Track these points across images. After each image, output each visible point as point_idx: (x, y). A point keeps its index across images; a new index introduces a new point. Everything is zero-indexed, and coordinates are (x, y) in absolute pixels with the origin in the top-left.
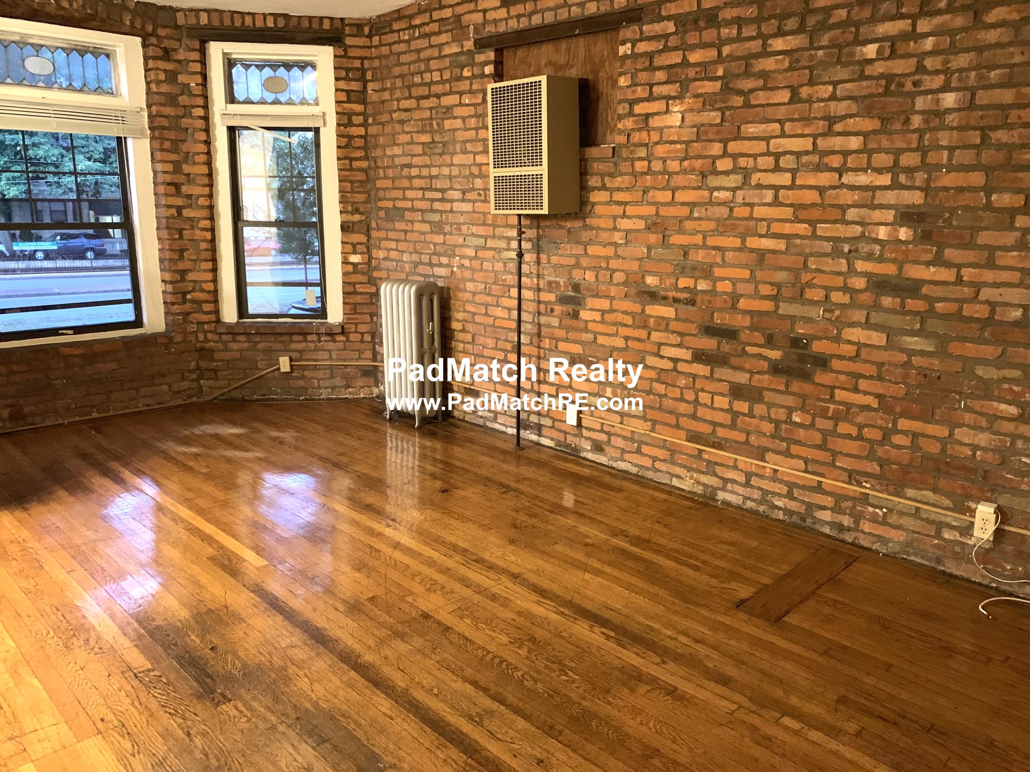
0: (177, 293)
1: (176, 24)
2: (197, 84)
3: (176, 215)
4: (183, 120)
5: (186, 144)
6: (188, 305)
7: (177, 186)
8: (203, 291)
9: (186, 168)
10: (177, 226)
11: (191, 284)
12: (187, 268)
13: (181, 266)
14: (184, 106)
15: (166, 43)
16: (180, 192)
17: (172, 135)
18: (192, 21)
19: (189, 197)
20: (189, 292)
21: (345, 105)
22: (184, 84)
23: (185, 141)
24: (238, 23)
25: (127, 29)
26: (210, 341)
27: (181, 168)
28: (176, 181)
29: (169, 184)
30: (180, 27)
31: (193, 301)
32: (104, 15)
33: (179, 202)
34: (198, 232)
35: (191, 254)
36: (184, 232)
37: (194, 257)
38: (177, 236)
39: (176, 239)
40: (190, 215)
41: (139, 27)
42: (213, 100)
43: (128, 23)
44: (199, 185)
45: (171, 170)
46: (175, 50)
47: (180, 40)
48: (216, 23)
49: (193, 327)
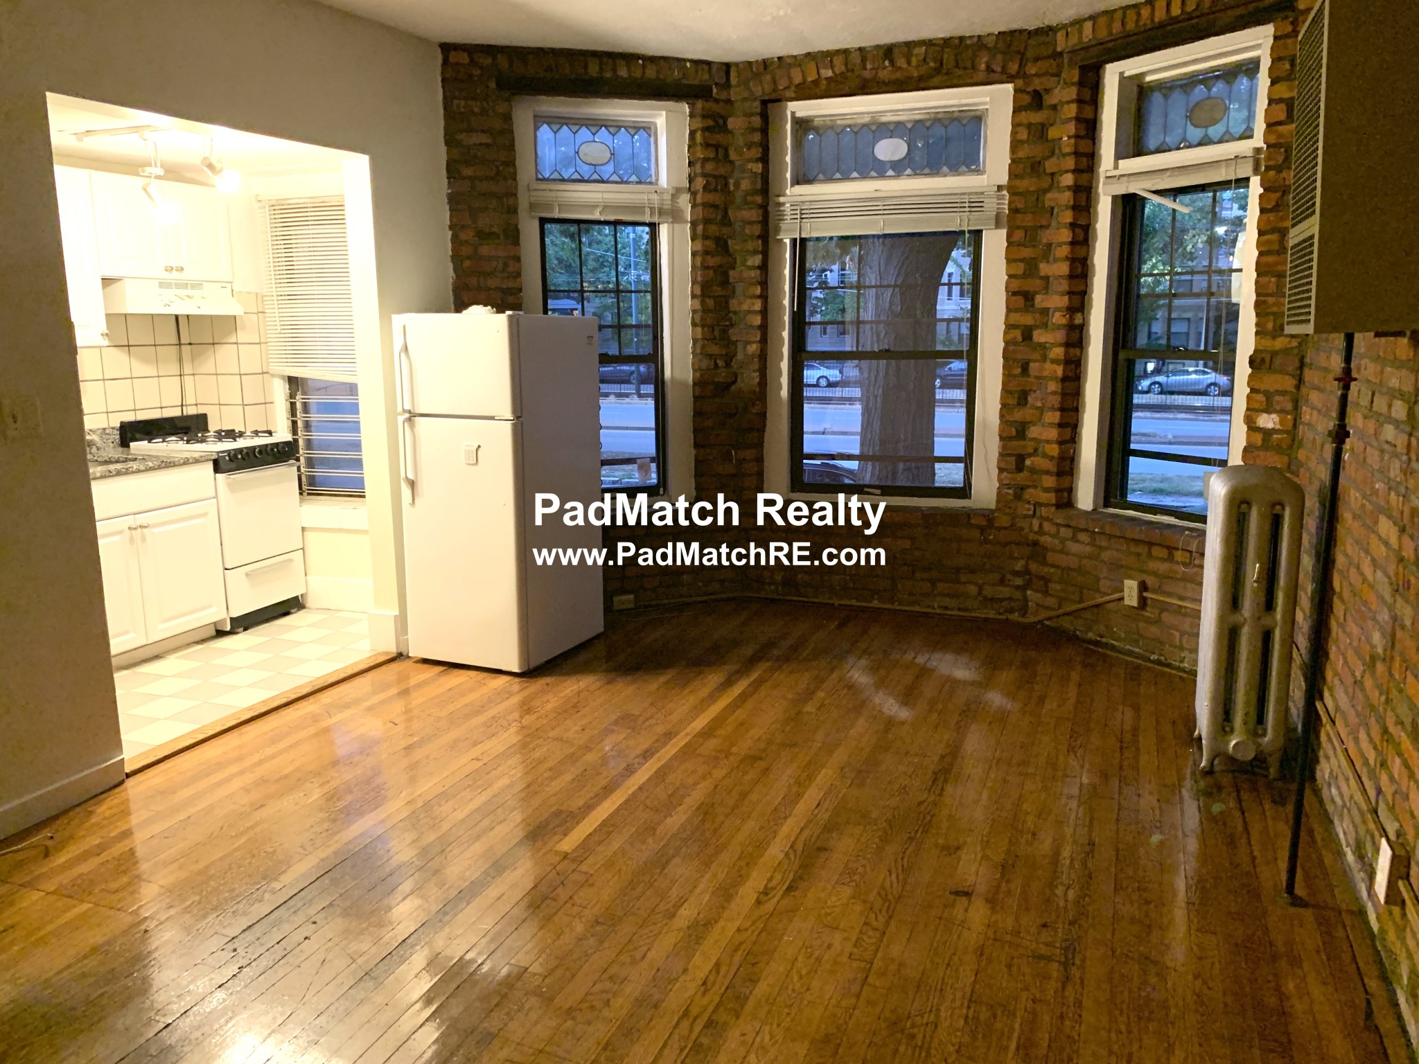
0: (1009, 455)
1: (1054, 51)
2: (1069, 137)
3: (1020, 338)
4: (1049, 195)
5: (1048, 232)
6: (1025, 474)
7: (1028, 297)
8: (1045, 455)
9: (1044, 268)
10: (1020, 357)
11: (1032, 443)
12: (1028, 419)
13: (1018, 415)
14: (1053, 174)
15: (1037, 84)
16: (1033, 306)
17: (1028, 220)
18: (1074, 40)
19: (1045, 312)
20: (1030, 455)
21: (1280, 128)
22: (1053, 140)
23: (1048, 227)
24: (1131, 26)
25: (981, 76)
26: (1045, 534)
27: (1036, 268)
28: (1026, 289)
29: (1015, 294)
30: (1061, 54)
31: (1033, 471)
32: (952, 63)
33: (1028, 320)
34: (1048, 365)
35: (1036, 399)
36: (1032, 365)
37: (1039, 404)
38: (1018, 371)
39: (1015, 376)
40: (1042, 340)
41: (999, 69)
42: (1100, 156)
43: (983, 66)
44: (1057, 293)
45: (1020, 272)
46: (1047, 91)
47: (1058, 75)
48: (1103, 34)
49: (1027, 509)
